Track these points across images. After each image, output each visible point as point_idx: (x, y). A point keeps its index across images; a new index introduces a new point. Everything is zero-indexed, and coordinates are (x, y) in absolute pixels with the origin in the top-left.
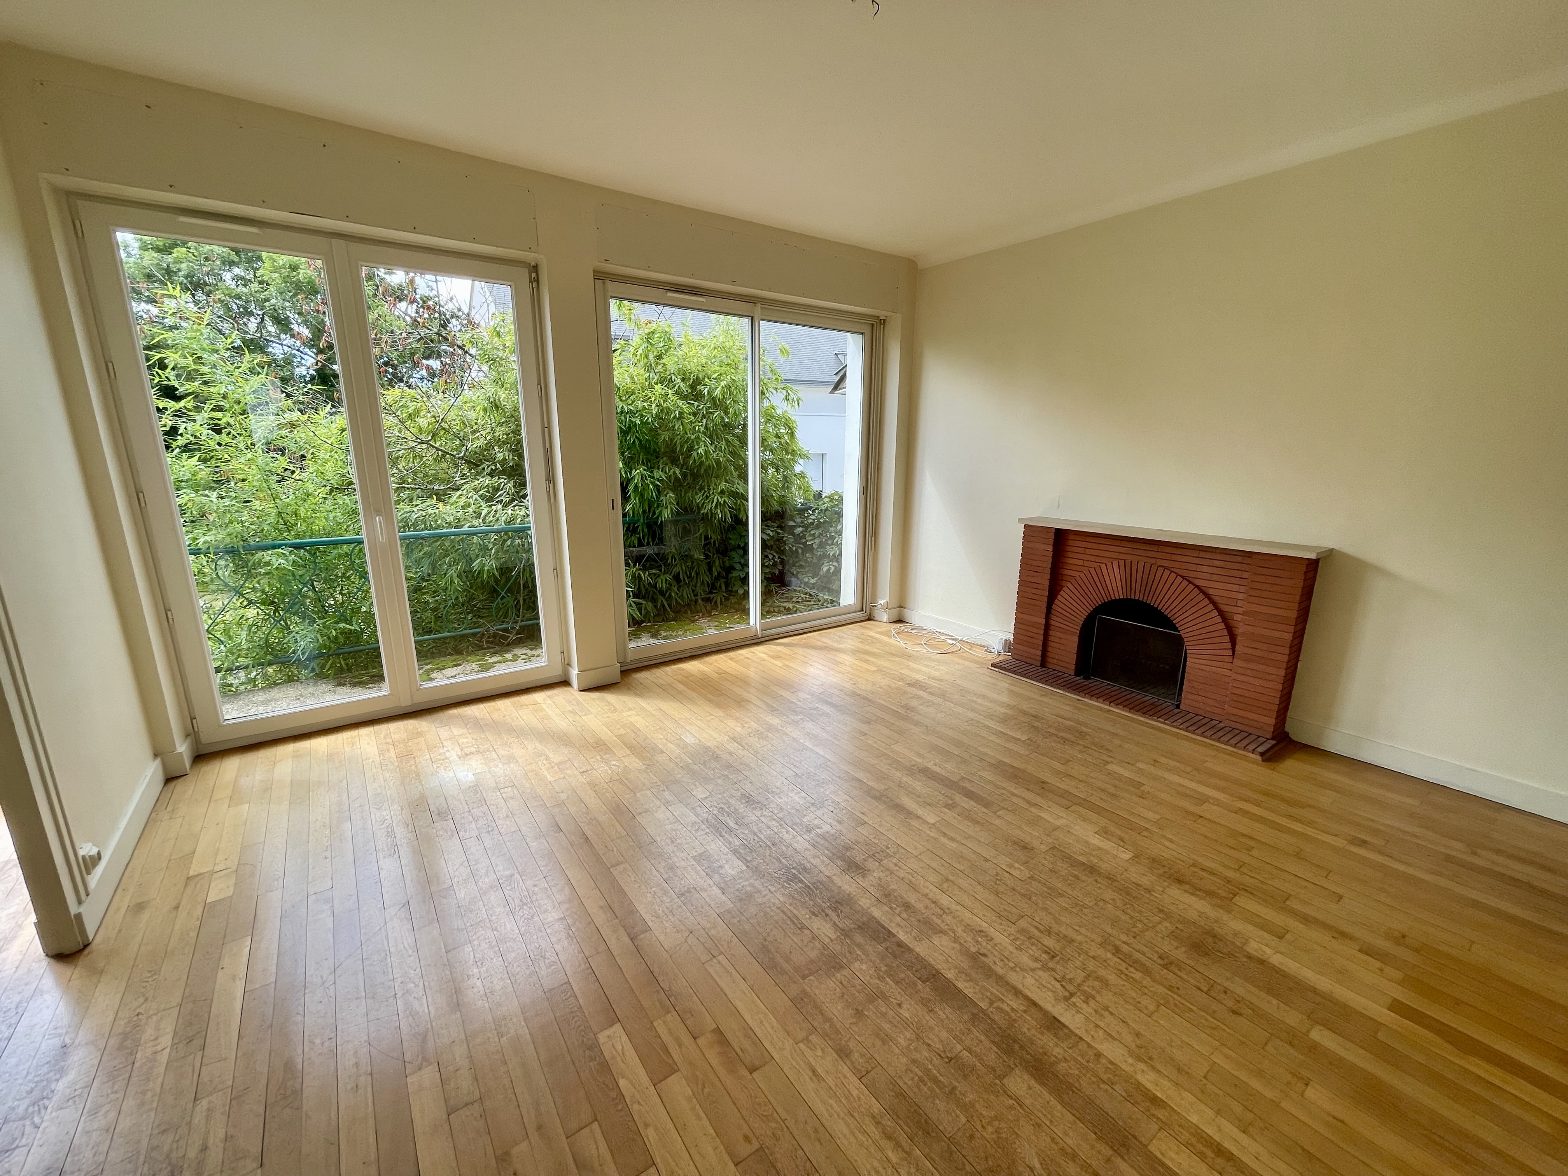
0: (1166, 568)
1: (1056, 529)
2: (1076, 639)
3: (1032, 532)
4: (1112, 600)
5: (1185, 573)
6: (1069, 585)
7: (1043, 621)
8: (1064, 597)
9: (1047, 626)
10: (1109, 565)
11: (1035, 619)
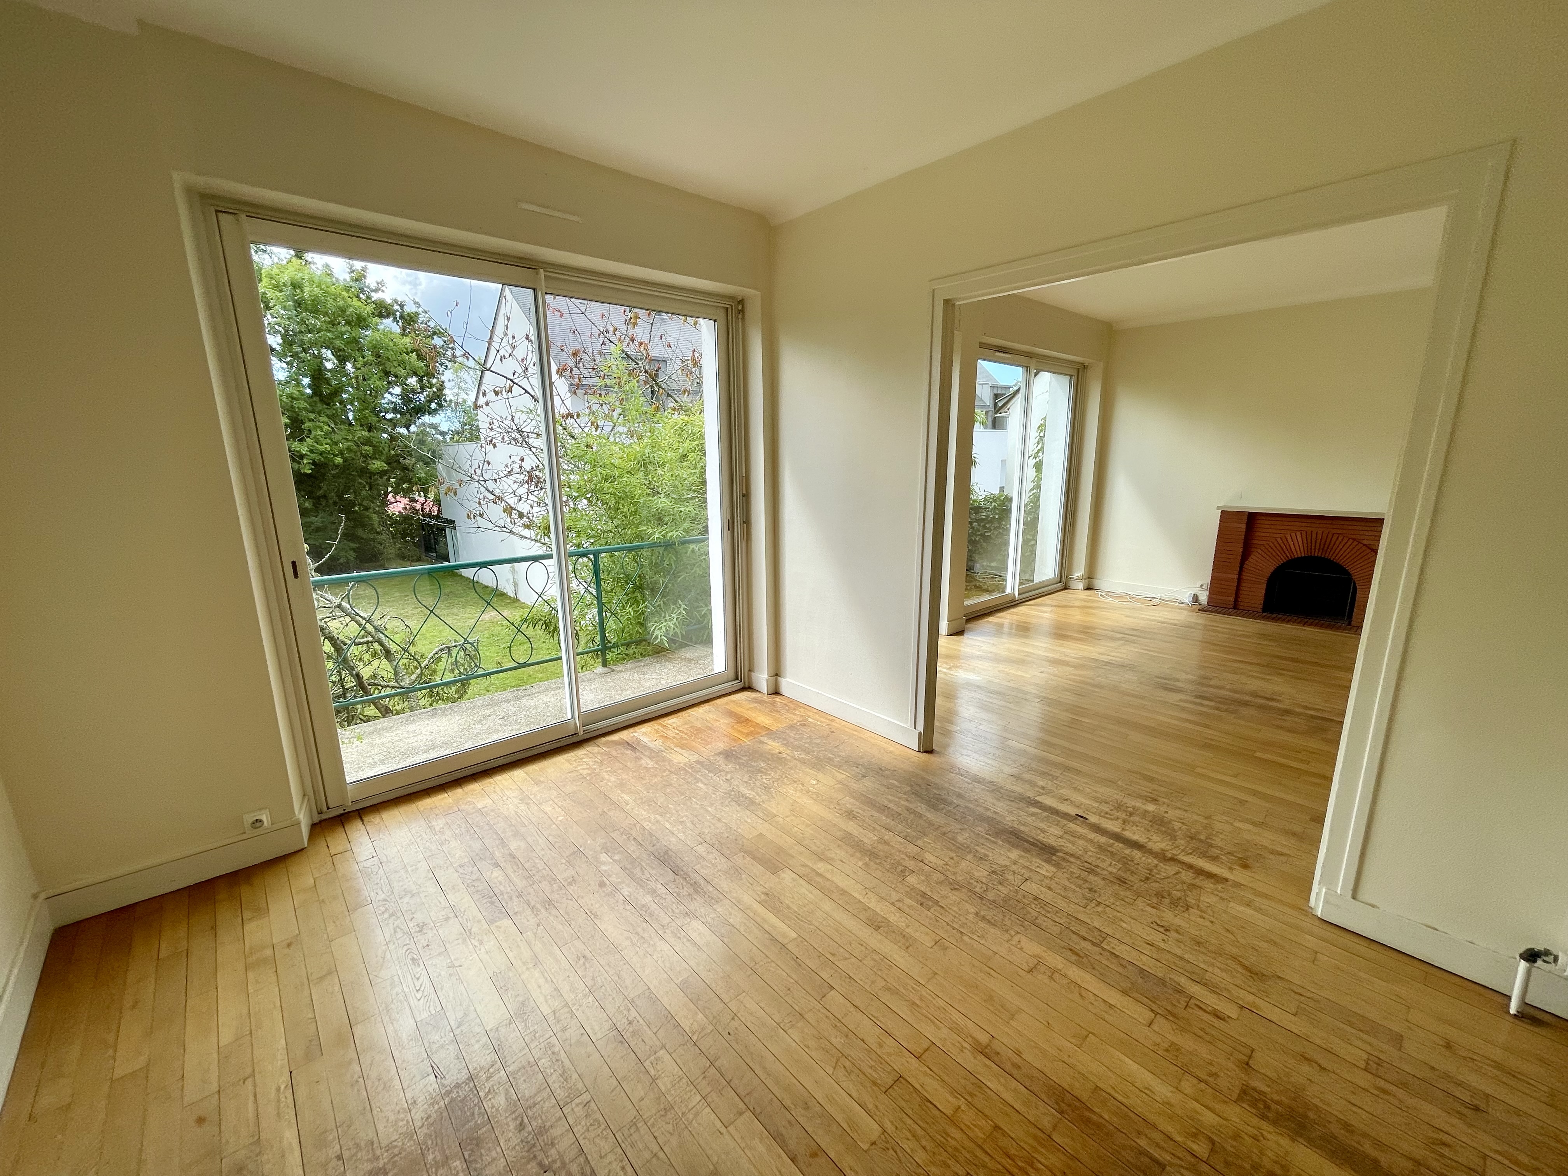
0: (1339, 534)
1: (1249, 513)
2: (1264, 586)
3: (1227, 516)
4: (1296, 558)
5: (1354, 537)
6: (1259, 551)
7: (1236, 577)
8: (1255, 559)
9: (1240, 580)
10: (1293, 535)
11: (1230, 576)
